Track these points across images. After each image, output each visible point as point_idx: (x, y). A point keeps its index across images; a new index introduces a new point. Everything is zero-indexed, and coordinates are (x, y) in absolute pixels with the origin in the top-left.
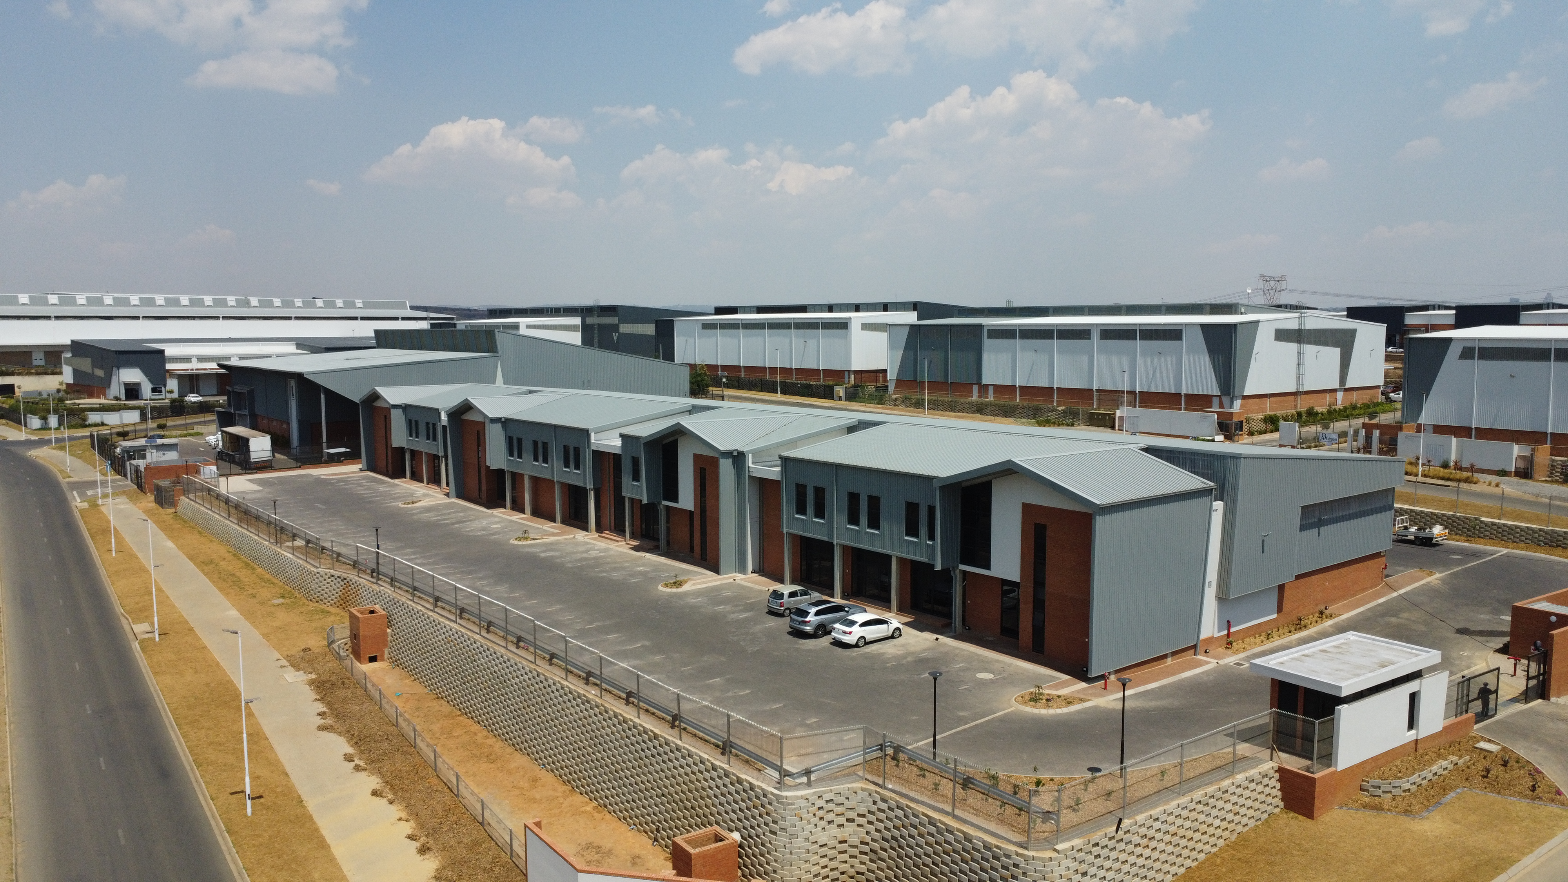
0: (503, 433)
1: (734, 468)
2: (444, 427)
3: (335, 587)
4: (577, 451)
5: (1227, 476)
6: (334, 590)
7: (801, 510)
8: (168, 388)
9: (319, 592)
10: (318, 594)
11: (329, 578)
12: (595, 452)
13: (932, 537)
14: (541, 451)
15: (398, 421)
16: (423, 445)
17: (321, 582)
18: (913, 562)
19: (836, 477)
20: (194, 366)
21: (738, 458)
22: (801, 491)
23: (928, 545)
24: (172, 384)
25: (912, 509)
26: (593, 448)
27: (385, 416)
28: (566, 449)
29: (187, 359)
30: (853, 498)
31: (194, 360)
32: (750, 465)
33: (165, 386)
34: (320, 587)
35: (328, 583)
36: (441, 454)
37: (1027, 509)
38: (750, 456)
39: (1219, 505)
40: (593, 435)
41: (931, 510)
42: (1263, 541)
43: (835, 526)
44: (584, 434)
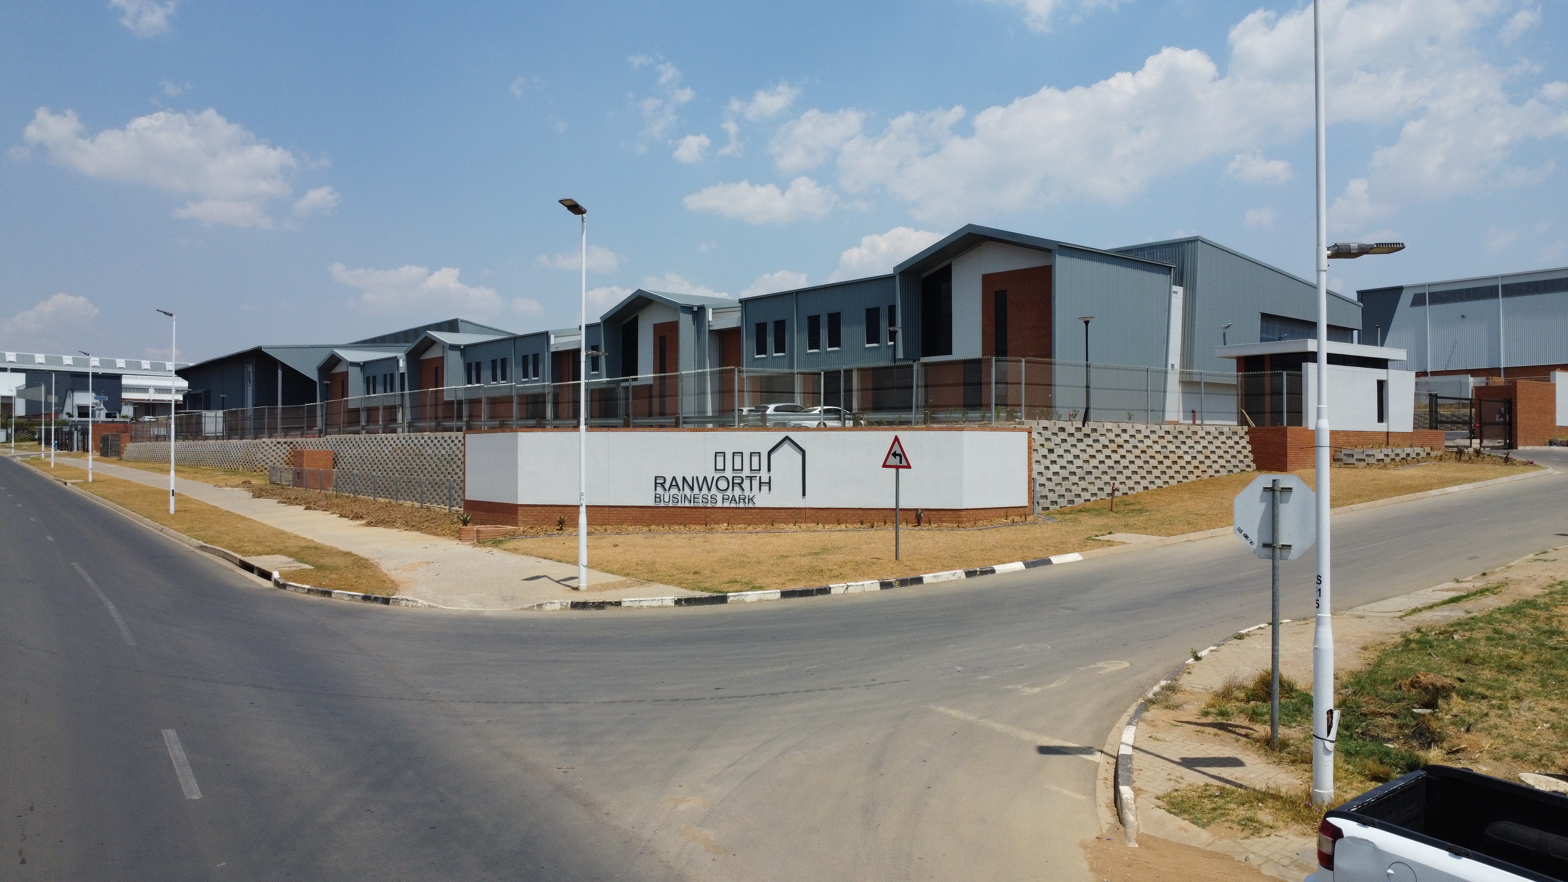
0: (461, 362)
1: (694, 324)
2: (402, 375)
3: (280, 453)
4: (536, 357)
5: (1186, 263)
6: (280, 456)
7: (761, 349)
8: (122, 414)
9: (263, 461)
10: (263, 463)
11: (275, 445)
12: (554, 354)
13: (893, 336)
14: (500, 368)
15: (355, 379)
16: (380, 397)
17: (266, 450)
18: (875, 369)
19: (796, 303)
20: (151, 396)
21: (698, 313)
22: (761, 329)
23: (891, 346)
24: (128, 411)
25: (872, 316)
26: (553, 349)
27: (343, 381)
28: (525, 358)
29: (145, 390)
30: (813, 323)
31: (151, 390)
32: (710, 319)
33: (120, 412)
34: (265, 455)
35: (273, 451)
36: (398, 402)
37: (988, 280)
38: (710, 311)
39: (1179, 290)
40: (552, 337)
41: (892, 309)
42: (1224, 335)
43: (796, 355)
44: (546, 335)
